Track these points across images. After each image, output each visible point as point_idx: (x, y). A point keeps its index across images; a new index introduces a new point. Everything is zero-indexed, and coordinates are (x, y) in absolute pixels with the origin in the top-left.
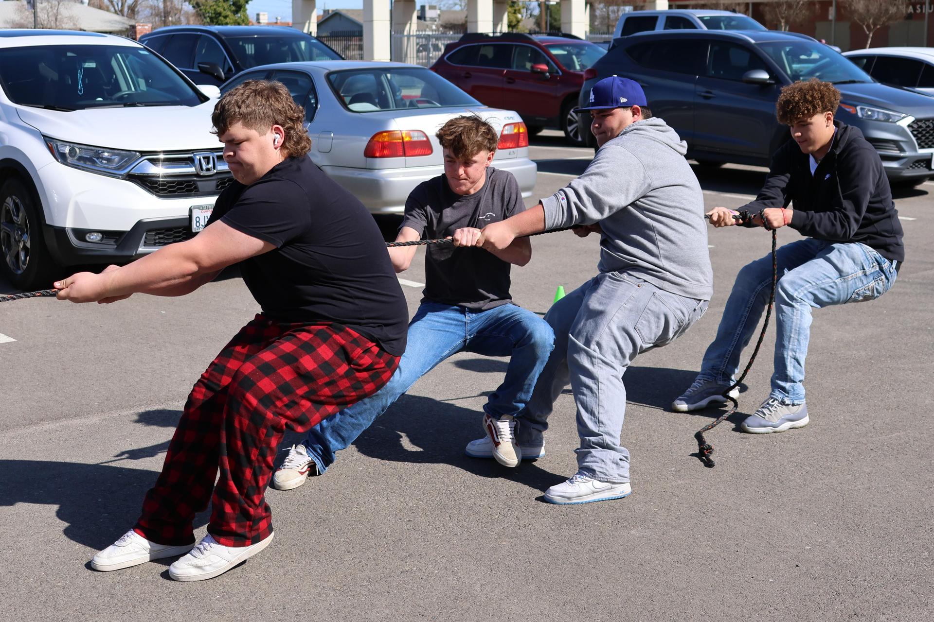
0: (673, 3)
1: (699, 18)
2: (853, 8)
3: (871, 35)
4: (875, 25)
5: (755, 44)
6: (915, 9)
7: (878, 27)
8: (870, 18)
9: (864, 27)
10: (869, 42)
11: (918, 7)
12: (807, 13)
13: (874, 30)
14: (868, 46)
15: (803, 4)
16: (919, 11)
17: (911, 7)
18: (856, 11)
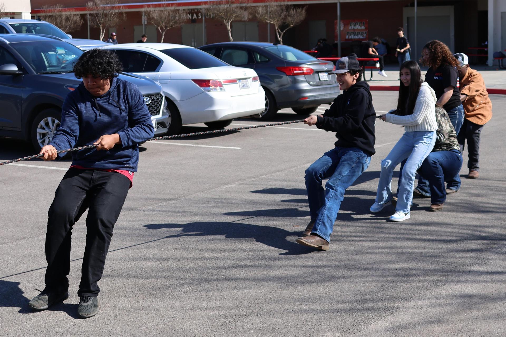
0: (35, 15)
1: (10, 25)
2: (151, 16)
3: (164, 34)
4: (166, 27)
5: (9, 44)
6: (197, 16)
7: (168, 28)
8: (162, 23)
9: (159, 28)
10: (163, 39)
11: (199, 14)
12: (118, 20)
13: (165, 31)
14: (162, 41)
15: (115, 14)
16: (200, 18)
17: (195, 15)
18: (153, 18)
